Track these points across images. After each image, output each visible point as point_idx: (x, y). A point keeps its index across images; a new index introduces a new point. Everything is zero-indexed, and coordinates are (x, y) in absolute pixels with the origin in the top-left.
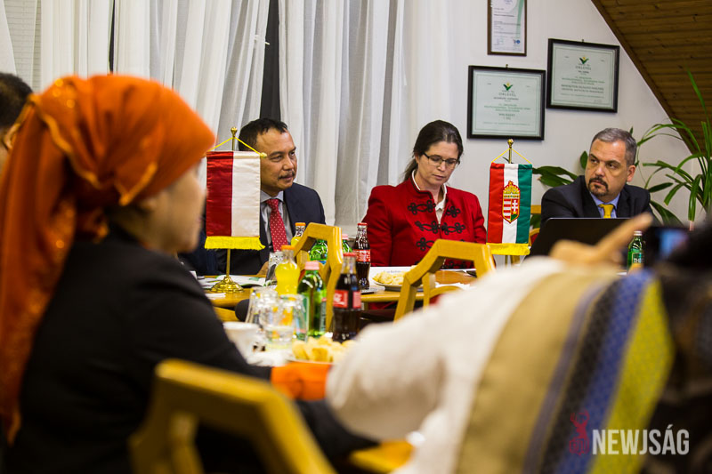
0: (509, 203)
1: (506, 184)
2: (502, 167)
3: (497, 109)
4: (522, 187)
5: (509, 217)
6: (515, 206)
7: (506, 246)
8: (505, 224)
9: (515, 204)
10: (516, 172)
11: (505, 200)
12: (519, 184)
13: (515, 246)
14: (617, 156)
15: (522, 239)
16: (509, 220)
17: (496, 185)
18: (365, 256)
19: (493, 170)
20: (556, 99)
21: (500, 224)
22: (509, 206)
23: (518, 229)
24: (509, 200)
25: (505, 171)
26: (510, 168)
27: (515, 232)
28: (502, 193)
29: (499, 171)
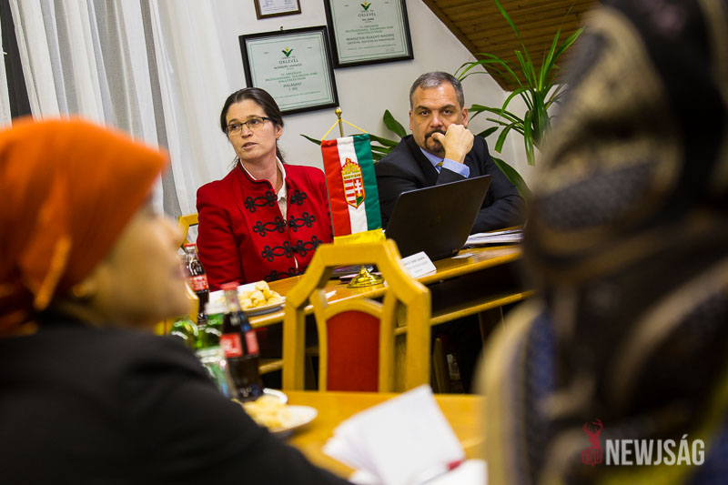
0: (351, 184)
1: (343, 163)
2: (335, 143)
3: (280, 80)
4: (363, 162)
5: (354, 202)
6: (359, 188)
7: (358, 237)
8: (351, 210)
9: (358, 184)
10: (351, 146)
11: (347, 182)
12: (358, 160)
13: (368, 234)
14: (450, 99)
15: (373, 224)
16: (355, 204)
17: (331, 167)
18: (201, 282)
19: (325, 149)
20: (345, 55)
21: (345, 212)
22: (351, 188)
23: (367, 214)
24: (350, 181)
25: (339, 147)
26: (345, 143)
27: (365, 218)
28: (341, 174)
29: (332, 149)
